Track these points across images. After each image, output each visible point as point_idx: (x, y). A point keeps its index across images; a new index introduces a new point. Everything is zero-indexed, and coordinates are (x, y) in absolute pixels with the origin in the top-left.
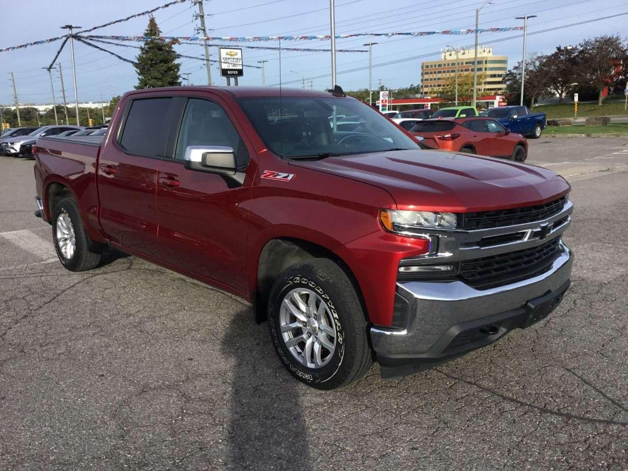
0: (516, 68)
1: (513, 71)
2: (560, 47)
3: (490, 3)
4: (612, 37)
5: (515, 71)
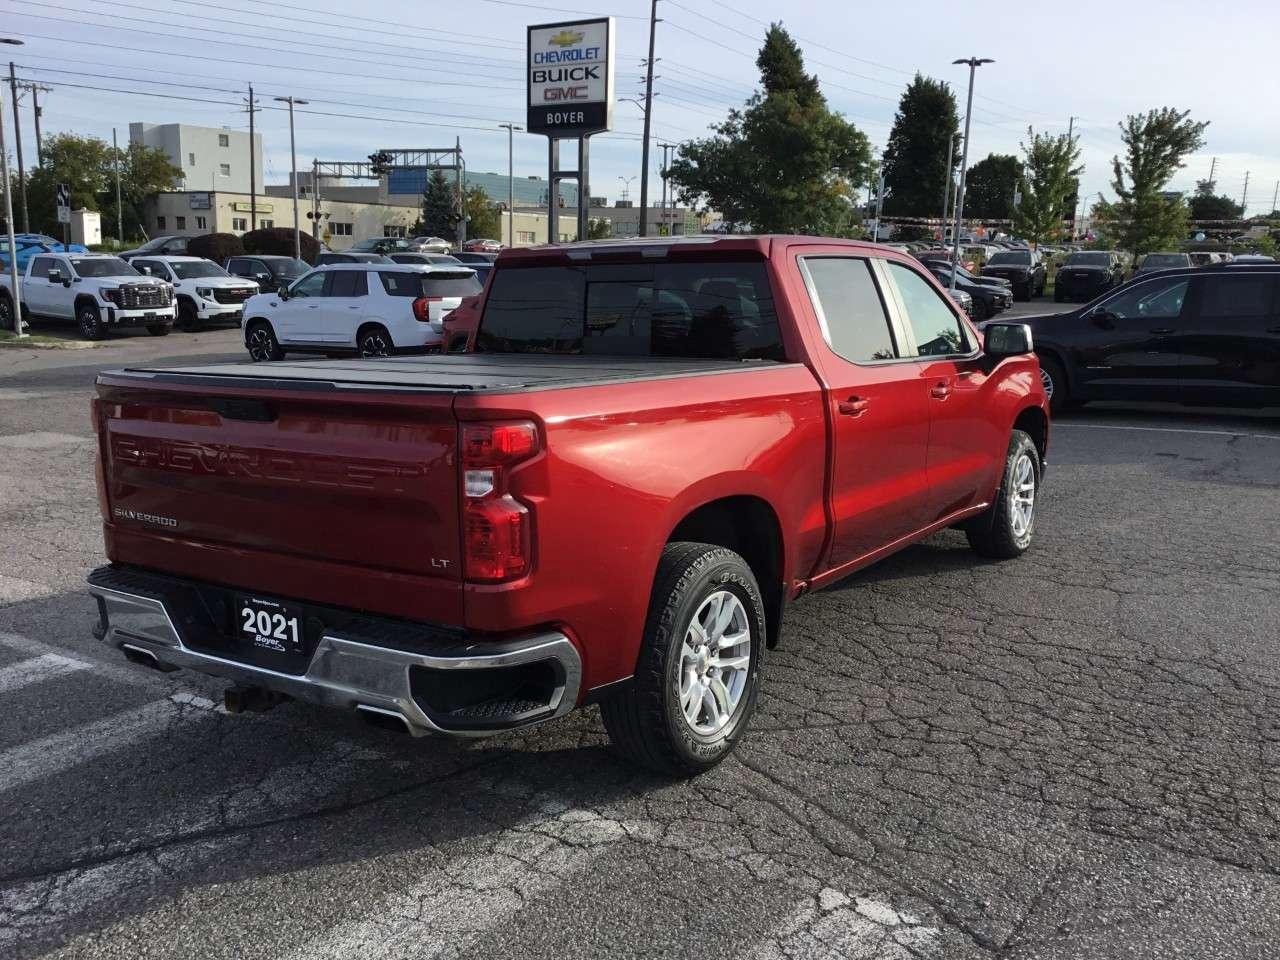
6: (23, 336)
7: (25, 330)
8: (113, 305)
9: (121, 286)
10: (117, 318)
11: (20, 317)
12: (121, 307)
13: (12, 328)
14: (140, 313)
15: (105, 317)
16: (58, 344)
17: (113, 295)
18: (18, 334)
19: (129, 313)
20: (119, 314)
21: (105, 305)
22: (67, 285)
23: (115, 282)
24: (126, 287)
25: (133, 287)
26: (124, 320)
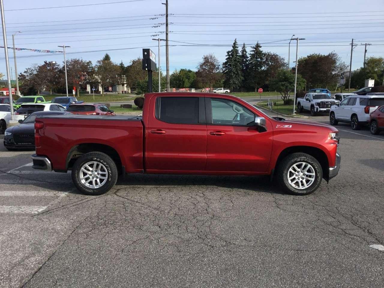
0: (25, 72)
1: (23, 74)
2: (46, 61)
3: (19, 32)
4: (79, 60)
5: (25, 74)
6: (294, 114)
7: (295, 113)
8: (318, 107)
9: (321, 102)
10: (318, 111)
11: (294, 110)
12: (320, 108)
13: (293, 112)
14: (325, 109)
15: (315, 110)
16: (299, 117)
17: (319, 104)
18: (293, 113)
19: (322, 109)
20: (319, 109)
21: (316, 107)
22: (310, 101)
23: (320, 101)
24: (322, 102)
25: (324, 102)
26: (320, 111)
